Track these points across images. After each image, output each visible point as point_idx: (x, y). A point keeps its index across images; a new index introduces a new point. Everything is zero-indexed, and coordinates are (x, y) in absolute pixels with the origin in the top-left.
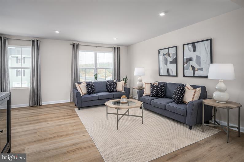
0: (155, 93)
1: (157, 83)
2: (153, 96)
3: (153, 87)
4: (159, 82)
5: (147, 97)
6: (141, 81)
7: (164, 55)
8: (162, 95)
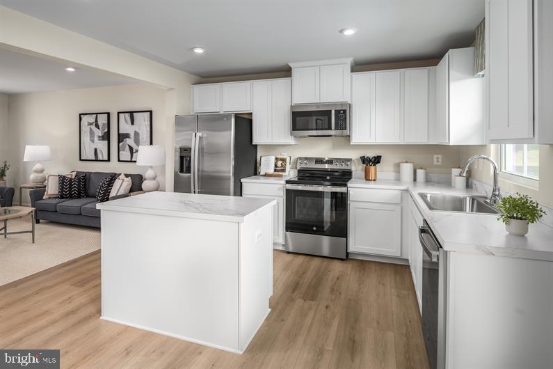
0: (66, 192)
1: (74, 174)
2: (62, 197)
3: (63, 181)
4: (77, 172)
5: (50, 200)
6: (42, 171)
7: (90, 124)
8: (80, 192)
